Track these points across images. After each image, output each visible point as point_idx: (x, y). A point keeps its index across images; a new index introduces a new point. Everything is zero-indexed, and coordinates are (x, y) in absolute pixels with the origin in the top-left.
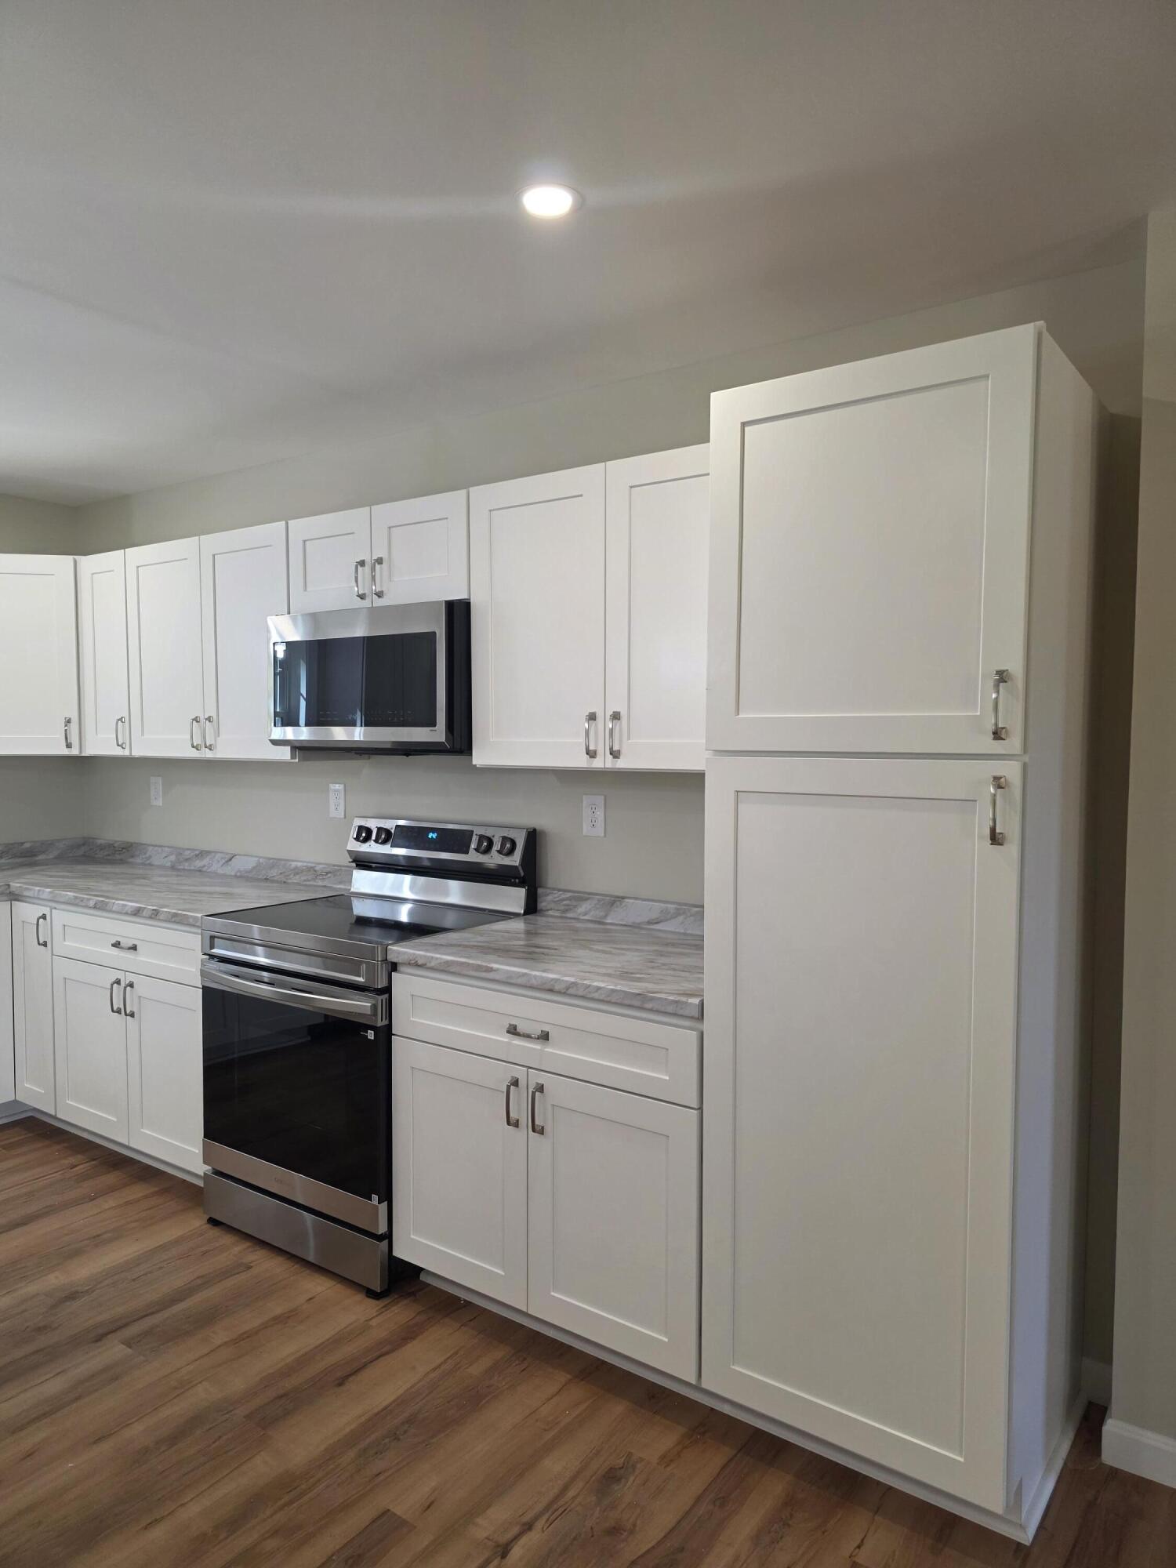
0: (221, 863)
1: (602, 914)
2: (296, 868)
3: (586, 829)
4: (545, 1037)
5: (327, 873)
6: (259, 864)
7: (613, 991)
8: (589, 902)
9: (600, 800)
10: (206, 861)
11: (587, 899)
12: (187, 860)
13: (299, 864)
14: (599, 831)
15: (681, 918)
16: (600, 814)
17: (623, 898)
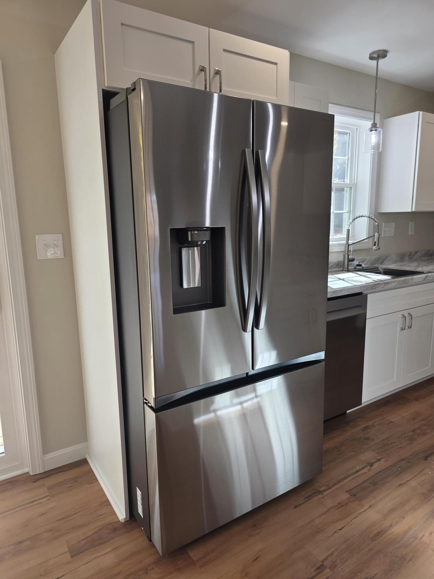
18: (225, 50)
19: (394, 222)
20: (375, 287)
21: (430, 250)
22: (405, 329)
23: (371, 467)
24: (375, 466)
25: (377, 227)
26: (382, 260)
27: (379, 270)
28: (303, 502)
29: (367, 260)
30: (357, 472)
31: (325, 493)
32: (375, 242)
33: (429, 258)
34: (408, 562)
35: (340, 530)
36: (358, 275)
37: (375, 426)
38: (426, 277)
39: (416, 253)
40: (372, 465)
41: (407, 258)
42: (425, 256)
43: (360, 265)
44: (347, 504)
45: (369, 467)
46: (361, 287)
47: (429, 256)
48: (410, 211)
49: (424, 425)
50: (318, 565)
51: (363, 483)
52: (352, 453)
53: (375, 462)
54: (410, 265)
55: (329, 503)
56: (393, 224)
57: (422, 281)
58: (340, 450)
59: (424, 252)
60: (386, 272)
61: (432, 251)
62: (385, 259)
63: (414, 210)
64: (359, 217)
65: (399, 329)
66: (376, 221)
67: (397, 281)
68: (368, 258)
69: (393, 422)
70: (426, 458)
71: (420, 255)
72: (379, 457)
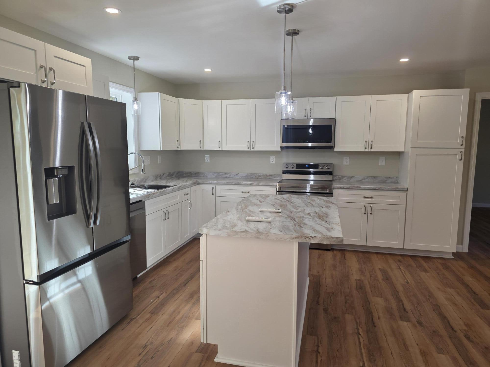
0: (234, 175)
1: (349, 179)
2: (260, 175)
3: (344, 163)
4: (372, 198)
5: (270, 176)
6: (248, 175)
7: (389, 188)
8: (346, 178)
9: (348, 158)
10: (228, 175)
11: (346, 177)
12: (221, 175)
13: (261, 174)
14: (348, 164)
15: (368, 179)
16: (348, 160)
17: (354, 176)
18: (55, 56)
19: (149, 156)
20: (148, 196)
21: (171, 173)
22: (165, 220)
23: (159, 298)
24: (161, 297)
25: (143, 159)
26: (145, 180)
27: (145, 186)
28: (126, 326)
29: (137, 181)
30: (152, 303)
31: (137, 318)
32: (142, 169)
33: (171, 177)
34: (185, 327)
35: (150, 329)
36: (136, 190)
37: (156, 279)
38: (173, 188)
39: (163, 174)
40: (159, 297)
41: (159, 178)
42: (168, 176)
43: (134, 184)
44: (151, 318)
45: (158, 298)
46: (141, 197)
47: (170, 176)
48: (159, 150)
49: (181, 271)
50: (144, 346)
51: (156, 306)
52: (147, 296)
53: (160, 295)
54: (162, 182)
55: (141, 321)
56: (150, 157)
57: (171, 191)
58: (139, 296)
59: (167, 174)
60: (150, 187)
61: (172, 173)
62: (146, 180)
63: (161, 149)
64: (131, 154)
65: (162, 220)
66: (141, 156)
67: (159, 192)
68: (137, 179)
69: (165, 274)
70: (185, 286)
71: (166, 176)
72: (162, 293)
